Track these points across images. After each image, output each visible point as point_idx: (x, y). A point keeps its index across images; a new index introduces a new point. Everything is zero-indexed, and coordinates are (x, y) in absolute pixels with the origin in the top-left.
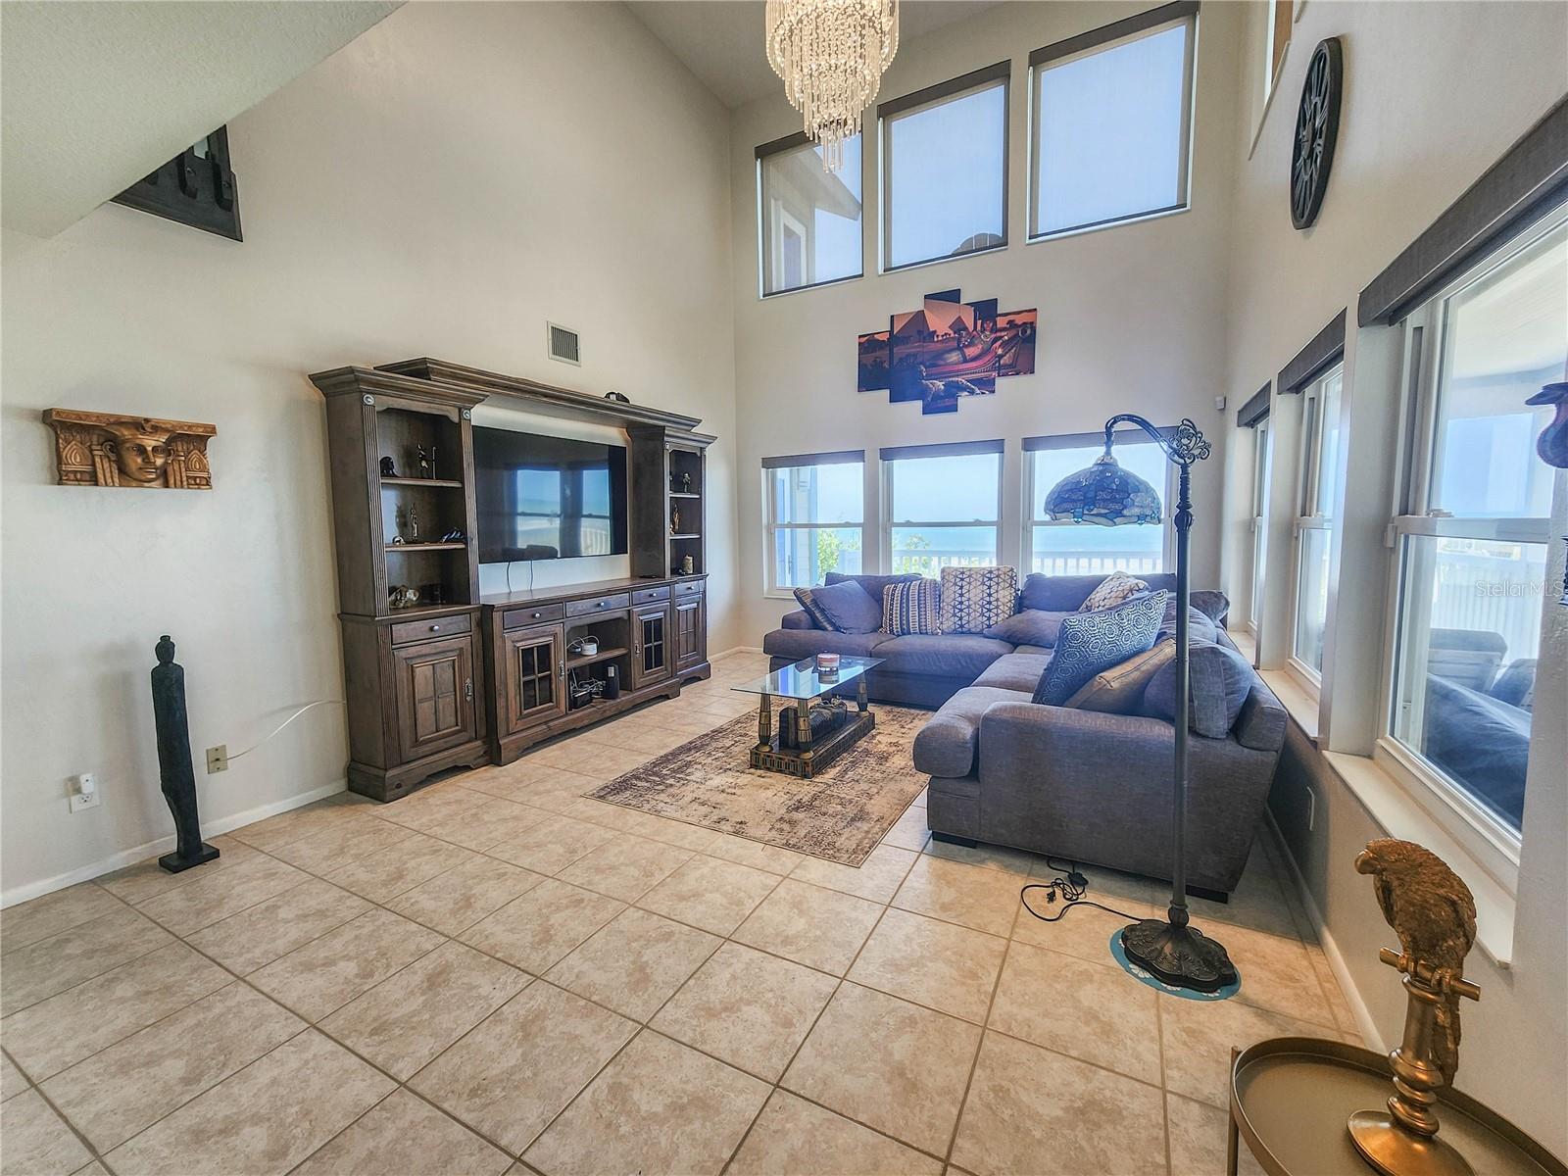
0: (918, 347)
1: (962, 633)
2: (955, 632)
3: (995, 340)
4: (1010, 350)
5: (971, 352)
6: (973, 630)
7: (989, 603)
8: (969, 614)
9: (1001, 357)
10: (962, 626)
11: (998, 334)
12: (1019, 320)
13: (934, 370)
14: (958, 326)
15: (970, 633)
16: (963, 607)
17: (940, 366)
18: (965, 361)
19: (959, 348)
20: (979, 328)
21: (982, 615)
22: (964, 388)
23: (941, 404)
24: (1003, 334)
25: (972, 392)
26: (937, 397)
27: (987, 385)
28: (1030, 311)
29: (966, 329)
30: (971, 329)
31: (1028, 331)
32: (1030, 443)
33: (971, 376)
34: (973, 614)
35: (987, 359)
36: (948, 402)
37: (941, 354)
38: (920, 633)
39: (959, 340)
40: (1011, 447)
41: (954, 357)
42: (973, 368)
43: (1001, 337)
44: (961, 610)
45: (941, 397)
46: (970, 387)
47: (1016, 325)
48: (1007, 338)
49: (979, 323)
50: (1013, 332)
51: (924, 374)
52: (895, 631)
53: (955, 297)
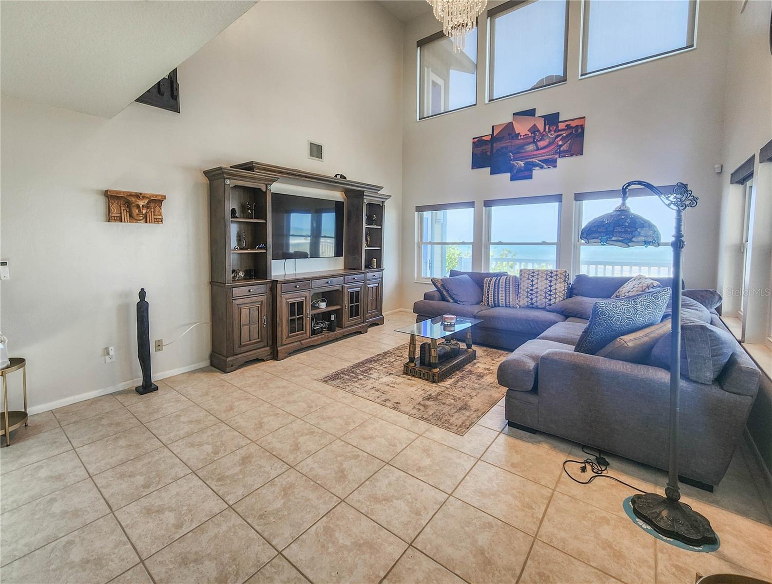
0: (509, 142)
1: (533, 308)
3: (558, 137)
4: (566, 142)
5: (541, 144)
6: (540, 306)
7: (550, 291)
8: (537, 297)
9: (561, 146)
10: (532, 304)
11: (559, 133)
12: (574, 124)
13: (518, 155)
14: (534, 130)
15: (537, 308)
16: (533, 292)
17: (522, 152)
18: (538, 149)
19: (534, 142)
20: (547, 130)
21: (546, 297)
22: (537, 165)
23: (524, 174)
24: (562, 133)
25: (542, 167)
26: (520, 170)
27: (552, 163)
28: (580, 118)
29: (539, 131)
30: (542, 131)
31: (580, 131)
32: (579, 197)
33: (541, 158)
34: (539, 297)
35: (553, 147)
36: (526, 173)
37: (522, 146)
38: (506, 307)
39: (534, 138)
40: (568, 197)
41: (531, 147)
42: (545, 153)
43: (561, 135)
44: (532, 294)
45: (523, 171)
46: (541, 165)
47: (572, 127)
48: (565, 135)
49: (547, 127)
50: (569, 132)
51: (512, 158)
52: (490, 304)
53: (532, 113)
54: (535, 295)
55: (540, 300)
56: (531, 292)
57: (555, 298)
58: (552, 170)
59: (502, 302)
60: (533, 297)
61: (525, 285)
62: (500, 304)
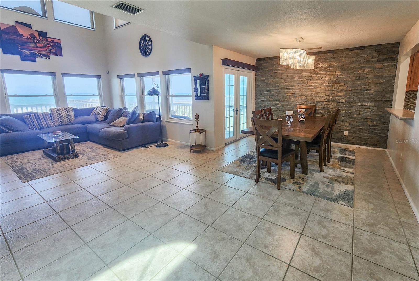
1: (62, 125)
2: (59, 125)
3: (48, 44)
4: (53, 48)
5: (39, 45)
7: (69, 116)
8: (63, 120)
9: (51, 49)
10: (61, 123)
11: (49, 43)
12: (56, 41)
13: (24, 47)
14: (32, 35)
15: (64, 125)
17: (27, 46)
18: (37, 47)
19: (34, 43)
20: (41, 39)
21: (67, 119)
22: (39, 56)
24: (51, 43)
25: (42, 57)
26: (26, 56)
27: (47, 57)
28: (59, 39)
29: (36, 37)
30: (38, 38)
31: (59, 45)
32: (63, 75)
33: (40, 53)
34: (65, 120)
35: (46, 49)
36: (32, 58)
37: (26, 43)
38: (48, 127)
39: (34, 40)
40: (58, 75)
41: (32, 45)
42: (40, 50)
43: (50, 44)
44: (61, 119)
45: (29, 56)
46: (40, 56)
47: (55, 42)
48: (52, 45)
49: (41, 37)
50: (54, 44)
51: (20, 47)
52: (37, 128)
53: (29, 26)
54: (62, 119)
55: (65, 121)
57: (71, 119)
58: (47, 60)
59: (45, 125)
60: (62, 120)
61: (56, 115)
62: (45, 127)
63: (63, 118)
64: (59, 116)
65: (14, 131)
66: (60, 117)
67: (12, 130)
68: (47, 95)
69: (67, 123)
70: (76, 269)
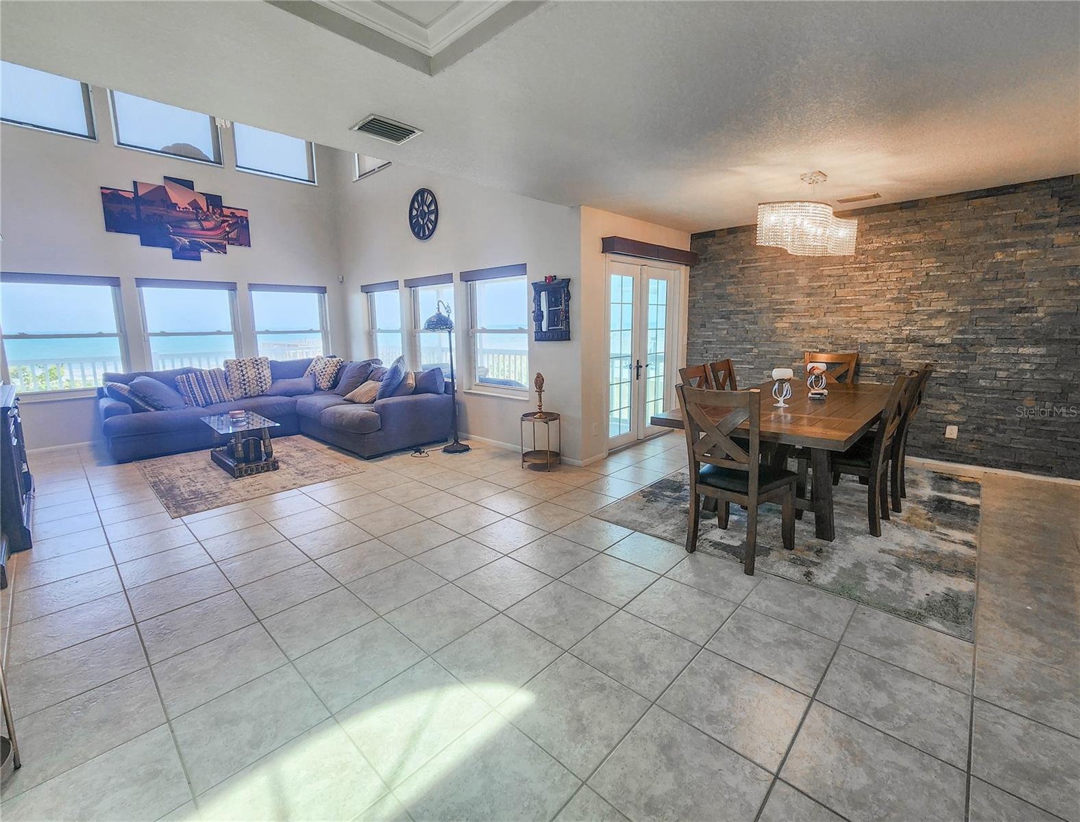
0: (163, 211)
1: (247, 398)
2: (242, 398)
3: (224, 222)
4: (234, 230)
5: (207, 224)
6: (252, 395)
7: (260, 378)
9: (229, 233)
10: (246, 394)
11: (226, 218)
12: (238, 214)
13: (179, 230)
14: (194, 204)
15: (251, 397)
16: (245, 382)
17: (185, 228)
18: (203, 229)
19: (197, 220)
20: (211, 211)
21: (258, 385)
22: (206, 247)
23: (190, 253)
24: (228, 219)
25: (211, 251)
26: (183, 248)
27: (222, 249)
28: (244, 210)
29: (201, 209)
30: (205, 210)
31: (245, 222)
32: (252, 287)
33: (209, 240)
34: (252, 386)
35: (219, 232)
36: (194, 254)
37: (184, 220)
38: (221, 402)
39: (197, 216)
40: (242, 287)
41: (194, 225)
42: (210, 235)
43: (227, 221)
44: (244, 384)
45: (188, 250)
46: (209, 247)
47: (236, 217)
48: (231, 222)
49: (211, 207)
50: (235, 220)
51: (171, 231)
52: (200, 404)
53: (189, 185)
54: (248, 384)
55: (253, 388)
56: (243, 382)
57: (266, 384)
58: (222, 255)
59: (215, 398)
60: (246, 387)
61: (235, 375)
62: (214, 402)
63: (249, 382)
64: (242, 378)
65: (157, 409)
66: (244, 380)
67: (153, 407)
68: (219, 333)
69: (257, 393)
70: (271, 716)
